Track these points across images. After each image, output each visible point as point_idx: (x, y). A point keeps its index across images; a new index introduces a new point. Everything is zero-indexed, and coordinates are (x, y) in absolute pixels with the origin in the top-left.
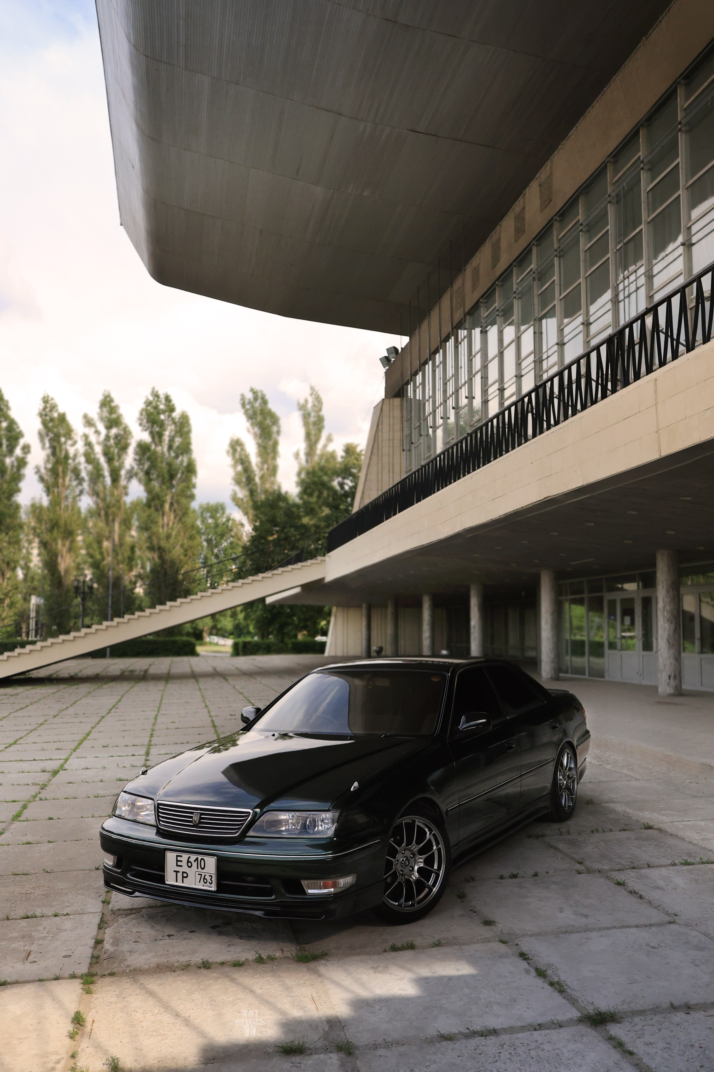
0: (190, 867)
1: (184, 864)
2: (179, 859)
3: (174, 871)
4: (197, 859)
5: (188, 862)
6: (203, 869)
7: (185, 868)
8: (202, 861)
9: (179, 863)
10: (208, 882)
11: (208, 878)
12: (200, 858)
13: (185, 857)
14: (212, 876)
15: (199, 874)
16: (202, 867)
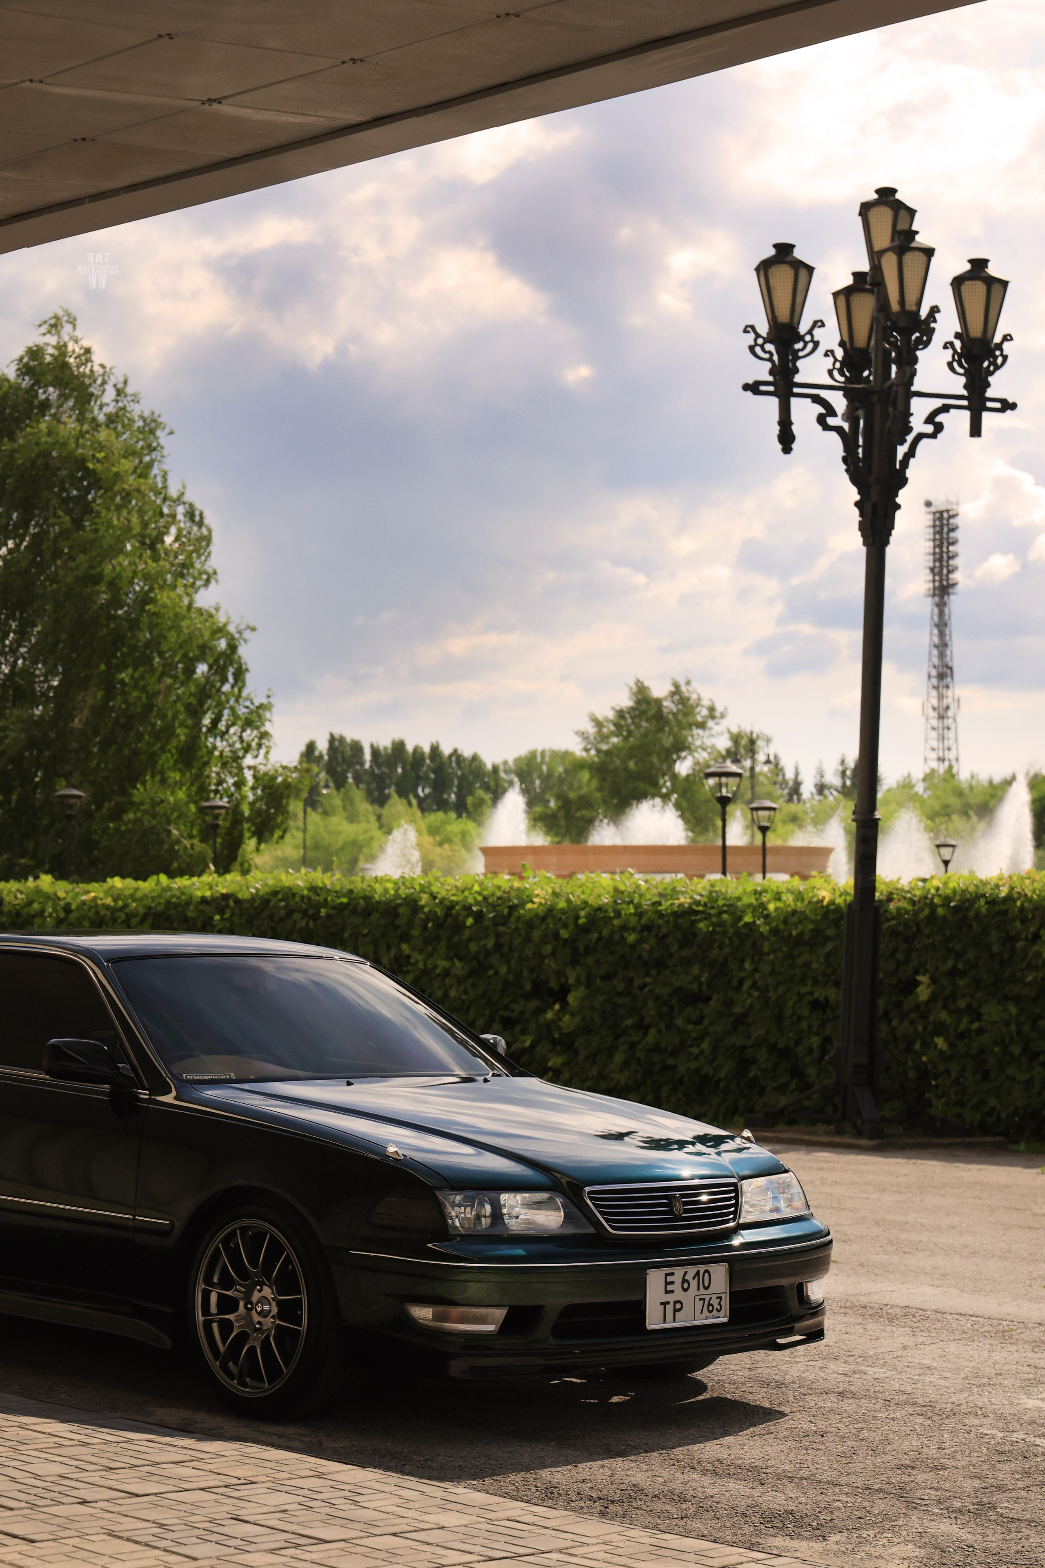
0: (685, 1290)
1: (677, 1287)
2: (670, 1279)
3: (661, 1304)
4: (698, 1273)
5: (684, 1281)
6: (706, 1288)
7: (679, 1295)
8: (707, 1274)
9: (669, 1288)
10: (715, 1310)
11: (715, 1302)
12: (702, 1268)
13: (679, 1272)
14: (720, 1298)
15: (700, 1299)
16: (706, 1285)
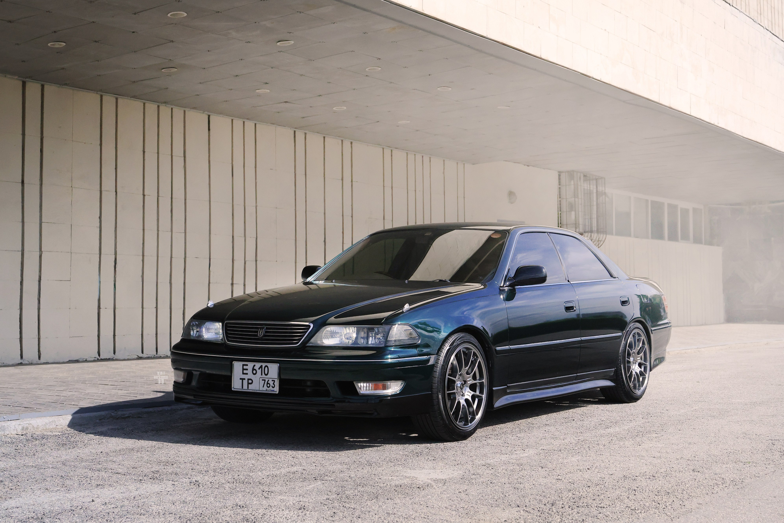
0: (254, 374)
1: (250, 371)
2: (245, 367)
3: (241, 379)
4: (261, 367)
5: (253, 369)
6: (266, 375)
7: (250, 376)
8: (266, 368)
9: (245, 372)
10: (271, 386)
11: (271, 383)
12: (264, 365)
13: (250, 365)
14: (274, 381)
15: (263, 380)
16: (266, 373)
